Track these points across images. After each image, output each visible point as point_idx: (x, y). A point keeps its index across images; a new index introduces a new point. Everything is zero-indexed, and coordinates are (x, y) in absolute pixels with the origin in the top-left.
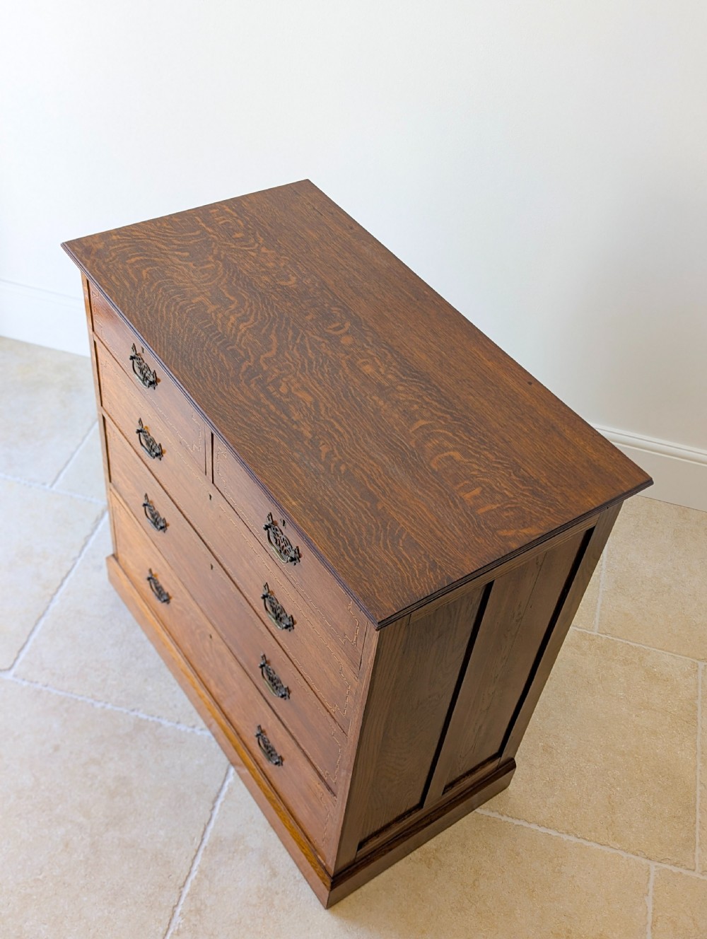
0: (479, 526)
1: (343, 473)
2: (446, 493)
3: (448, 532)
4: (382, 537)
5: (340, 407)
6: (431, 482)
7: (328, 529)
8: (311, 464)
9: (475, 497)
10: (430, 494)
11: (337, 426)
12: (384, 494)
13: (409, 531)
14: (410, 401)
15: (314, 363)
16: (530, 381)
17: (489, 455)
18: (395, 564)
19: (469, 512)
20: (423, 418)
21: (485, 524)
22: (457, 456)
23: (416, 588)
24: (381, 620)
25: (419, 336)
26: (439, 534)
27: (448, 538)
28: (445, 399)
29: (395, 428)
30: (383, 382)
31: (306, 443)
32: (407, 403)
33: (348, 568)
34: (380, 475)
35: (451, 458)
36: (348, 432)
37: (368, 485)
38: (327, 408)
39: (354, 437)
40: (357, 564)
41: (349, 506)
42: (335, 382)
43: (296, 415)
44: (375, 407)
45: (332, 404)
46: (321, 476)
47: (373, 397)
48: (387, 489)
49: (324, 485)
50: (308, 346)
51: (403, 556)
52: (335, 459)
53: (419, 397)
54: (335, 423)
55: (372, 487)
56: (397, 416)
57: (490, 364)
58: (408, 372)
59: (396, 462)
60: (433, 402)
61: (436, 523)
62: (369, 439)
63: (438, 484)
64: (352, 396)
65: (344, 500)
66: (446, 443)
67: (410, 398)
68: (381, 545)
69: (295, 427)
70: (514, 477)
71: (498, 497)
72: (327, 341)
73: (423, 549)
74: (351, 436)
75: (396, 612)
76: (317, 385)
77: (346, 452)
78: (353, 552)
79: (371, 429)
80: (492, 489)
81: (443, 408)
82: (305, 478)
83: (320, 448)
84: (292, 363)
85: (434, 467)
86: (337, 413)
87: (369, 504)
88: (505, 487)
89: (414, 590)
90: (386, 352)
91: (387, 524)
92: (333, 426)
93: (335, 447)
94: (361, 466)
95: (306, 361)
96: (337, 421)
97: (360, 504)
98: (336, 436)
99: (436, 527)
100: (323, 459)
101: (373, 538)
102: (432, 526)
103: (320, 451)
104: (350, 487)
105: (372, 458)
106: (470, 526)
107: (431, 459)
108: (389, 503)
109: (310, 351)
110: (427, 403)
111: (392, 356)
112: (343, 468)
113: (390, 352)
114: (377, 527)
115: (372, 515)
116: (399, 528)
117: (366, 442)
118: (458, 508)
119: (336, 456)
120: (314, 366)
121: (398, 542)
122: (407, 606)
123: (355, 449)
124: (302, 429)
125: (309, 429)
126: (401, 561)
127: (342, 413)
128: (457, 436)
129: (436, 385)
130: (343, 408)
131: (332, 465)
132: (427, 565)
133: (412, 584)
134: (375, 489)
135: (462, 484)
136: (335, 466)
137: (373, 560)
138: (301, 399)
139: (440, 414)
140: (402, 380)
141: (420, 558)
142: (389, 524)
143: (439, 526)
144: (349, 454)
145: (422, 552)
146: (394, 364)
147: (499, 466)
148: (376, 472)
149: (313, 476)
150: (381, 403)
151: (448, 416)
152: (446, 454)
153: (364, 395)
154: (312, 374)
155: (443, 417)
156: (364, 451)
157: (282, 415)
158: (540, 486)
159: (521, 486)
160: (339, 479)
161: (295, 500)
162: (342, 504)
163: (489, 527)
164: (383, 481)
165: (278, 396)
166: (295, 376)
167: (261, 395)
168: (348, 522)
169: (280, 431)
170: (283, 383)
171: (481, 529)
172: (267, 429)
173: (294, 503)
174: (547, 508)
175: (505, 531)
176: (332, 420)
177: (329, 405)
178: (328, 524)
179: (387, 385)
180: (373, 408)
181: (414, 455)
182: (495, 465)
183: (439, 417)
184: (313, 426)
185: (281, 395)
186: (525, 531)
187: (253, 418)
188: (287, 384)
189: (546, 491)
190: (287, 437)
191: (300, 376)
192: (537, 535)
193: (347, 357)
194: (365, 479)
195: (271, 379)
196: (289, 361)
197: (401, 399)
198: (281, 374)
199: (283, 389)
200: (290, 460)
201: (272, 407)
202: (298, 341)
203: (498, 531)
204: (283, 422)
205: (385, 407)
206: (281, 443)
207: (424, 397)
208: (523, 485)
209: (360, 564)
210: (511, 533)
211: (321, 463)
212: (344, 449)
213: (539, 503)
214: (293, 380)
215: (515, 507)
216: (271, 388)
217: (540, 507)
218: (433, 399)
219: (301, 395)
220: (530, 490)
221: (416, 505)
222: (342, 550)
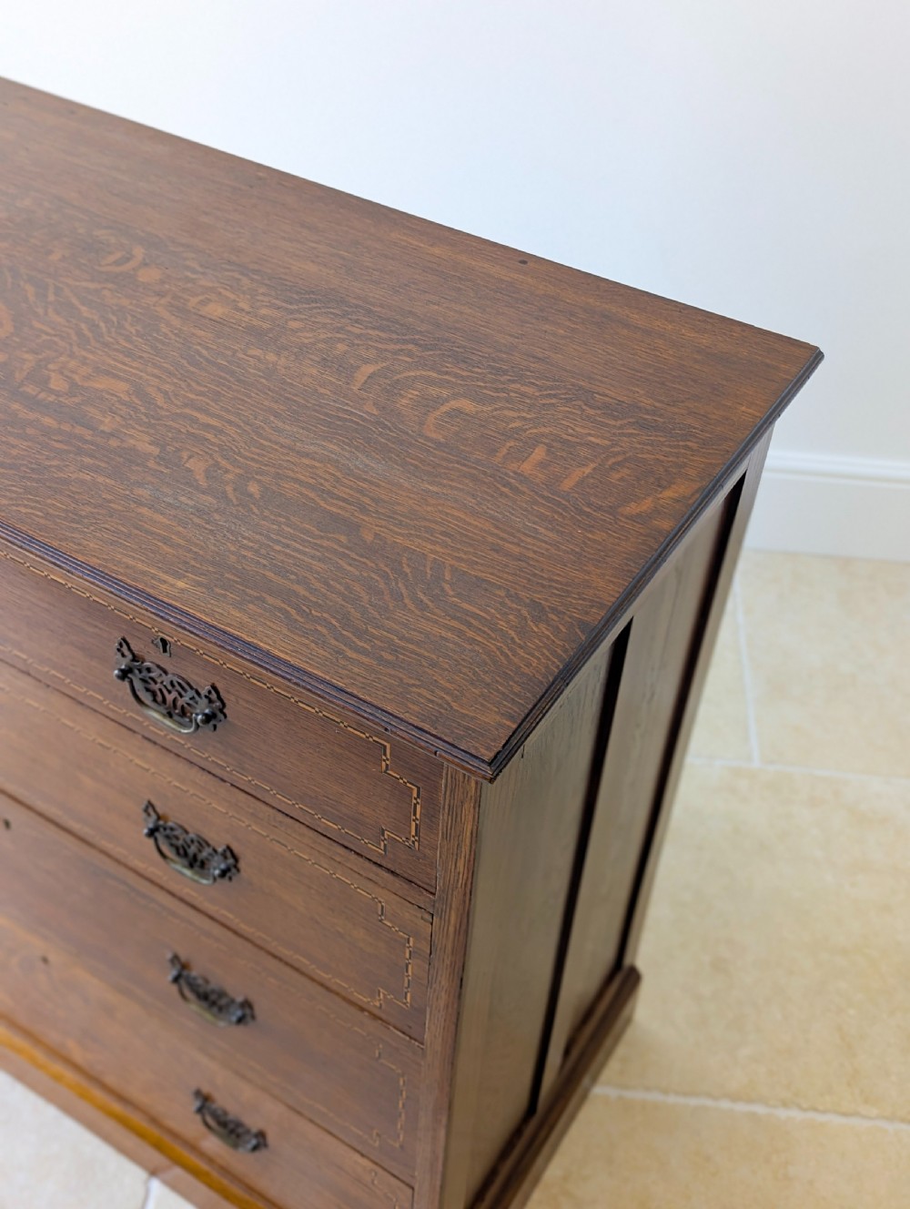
0: (581, 512)
1: (258, 496)
2: (485, 473)
3: (529, 540)
4: (404, 591)
5: (193, 384)
6: (444, 464)
7: (280, 610)
8: (183, 499)
9: (542, 465)
10: (454, 484)
11: (203, 418)
12: (363, 509)
13: (453, 562)
14: (324, 341)
15: (102, 325)
16: (521, 259)
17: (524, 389)
18: (460, 633)
19: (546, 493)
20: (366, 361)
21: (589, 505)
22: (467, 405)
23: (529, 665)
24: (492, 755)
25: (284, 238)
26: (516, 550)
27: (535, 552)
28: (388, 320)
29: (322, 390)
30: (255, 322)
31: (151, 464)
32: (320, 345)
33: (364, 673)
34: (338, 480)
35: (459, 411)
36: (230, 422)
37: (322, 503)
38: (166, 393)
39: (247, 428)
40: (380, 659)
41: (305, 554)
42: (160, 346)
43: (107, 421)
44: (262, 367)
45: (175, 384)
46: (217, 517)
47: (251, 352)
48: (367, 500)
49: (229, 530)
50: (75, 301)
51: (467, 613)
52: (230, 476)
53: (338, 330)
54: (196, 414)
55: (332, 505)
56: (314, 372)
57: (437, 251)
58: (295, 296)
59: (357, 448)
60: (370, 332)
61: (496, 531)
62: (280, 424)
63: (458, 463)
64: (207, 360)
65: (288, 546)
66: (434, 391)
67: (322, 336)
68: (412, 606)
69: (114, 443)
70: (592, 412)
71: (584, 452)
72: (110, 286)
73: (500, 588)
74: (239, 427)
75: (515, 726)
76: (127, 360)
77: (246, 458)
78: (360, 640)
79: (275, 406)
80: (565, 442)
81: (394, 336)
82: (181, 529)
83: (187, 465)
84: (55, 335)
85: (433, 436)
86: (193, 396)
87: (343, 539)
88: (587, 431)
89: (526, 670)
90: (237, 275)
91: (400, 563)
92: (194, 421)
93: (215, 455)
94: (291, 474)
95: (83, 326)
96: (199, 409)
97: (325, 543)
98: (209, 436)
99: (502, 539)
100: (203, 483)
101: (387, 597)
102: (490, 539)
103: (189, 470)
104: (288, 519)
105: (307, 455)
106: (564, 517)
107: (421, 424)
108: (383, 523)
109: (83, 309)
110: (359, 336)
111: (252, 280)
112: (253, 488)
113: (242, 274)
114: (385, 576)
115: (362, 556)
116: (429, 563)
117: (276, 429)
118: (524, 493)
119: (227, 471)
120: (104, 330)
121: (443, 590)
122: (530, 707)
123: (262, 447)
124: (132, 441)
125: (147, 438)
126: (470, 625)
127: (201, 394)
128: (447, 373)
129: (360, 303)
130: (198, 383)
131: (229, 489)
132: (524, 612)
133: (516, 660)
134: (340, 507)
135: (505, 451)
136: (235, 490)
137: (409, 641)
138: (102, 391)
139: (391, 347)
140: (292, 312)
141: (502, 604)
142: (404, 560)
143: (505, 536)
144: (253, 459)
145: (502, 593)
146: (261, 291)
147: (554, 401)
148: (327, 477)
149: (196, 520)
150: (271, 357)
151: (410, 346)
152: (444, 409)
153: (229, 353)
154: (106, 345)
155: (402, 350)
156: (282, 446)
157: (79, 430)
158: (647, 413)
159: (613, 422)
160: (256, 510)
161: (180, 577)
162: (286, 554)
163: (600, 508)
164: (351, 488)
165: (52, 398)
166: (72, 355)
167: (15, 406)
168: (318, 585)
169: (87, 460)
170: (53, 374)
171: (588, 515)
172: (55, 463)
173: (181, 584)
174: (681, 443)
175: (633, 505)
176: (187, 411)
177: (167, 387)
178: (278, 603)
179: (266, 326)
180: (259, 370)
181: (385, 427)
182: (544, 402)
183: (395, 353)
184: (152, 431)
185: (58, 394)
186: (668, 493)
187: (14, 452)
188: (62, 373)
189: (661, 416)
190: (103, 465)
191: (84, 353)
192: (693, 495)
193: (163, 301)
194: (312, 495)
195: (25, 373)
196: (47, 334)
197: (306, 341)
198: (41, 360)
199: (57, 383)
200: (133, 505)
201: (47, 421)
202: (51, 298)
203: (620, 510)
204: (86, 442)
205: (283, 361)
206: (100, 479)
207: (350, 328)
208: (616, 418)
209: (386, 656)
210: (647, 505)
211: (203, 493)
212: (239, 454)
213: (661, 439)
214: (72, 364)
215: (626, 460)
216: (30, 389)
217: (670, 446)
218: (366, 328)
219: (102, 384)
220: (634, 423)
221: (440, 512)
222: (334, 642)
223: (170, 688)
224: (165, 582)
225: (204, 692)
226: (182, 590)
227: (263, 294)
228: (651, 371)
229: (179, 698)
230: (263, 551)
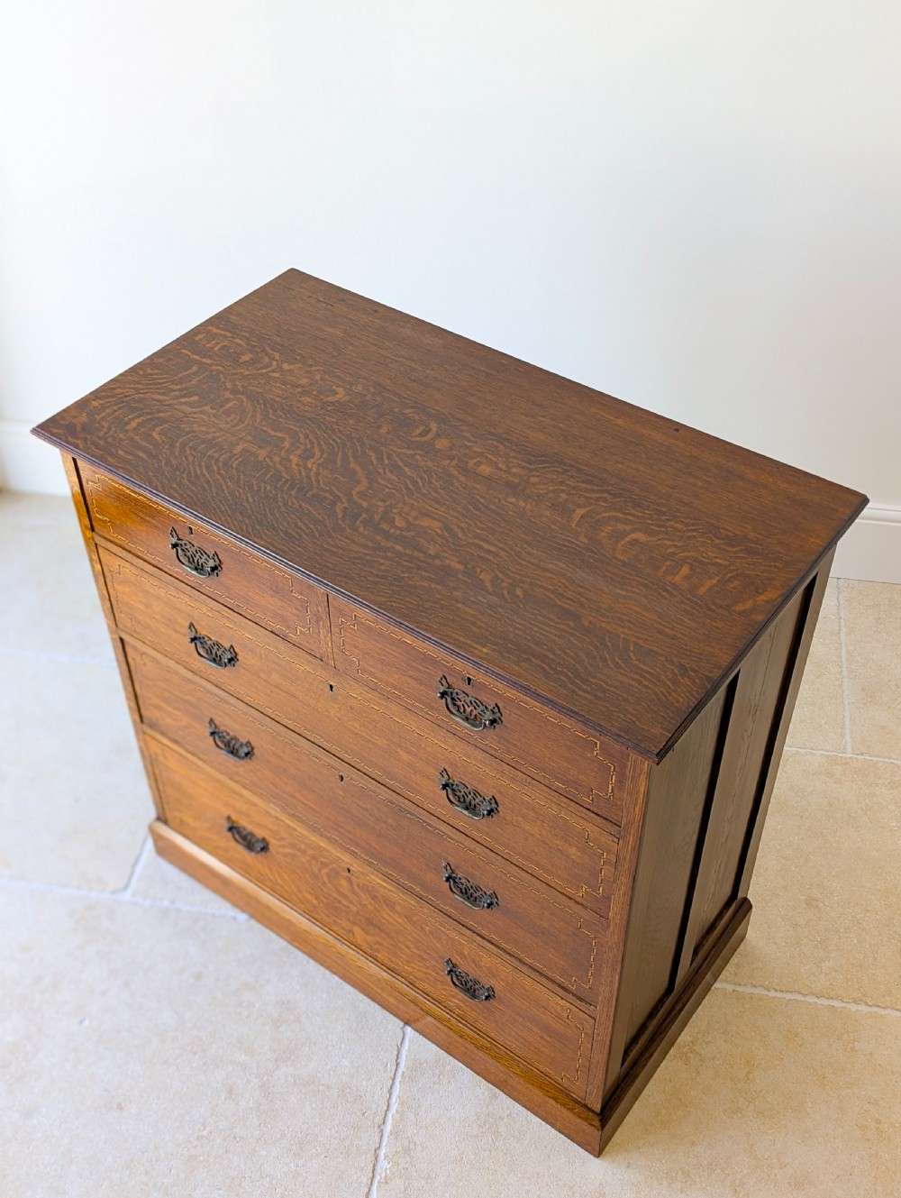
0: (709, 609)
1: (522, 597)
2: (652, 582)
3: (679, 626)
4: (607, 656)
5: (478, 523)
6: (628, 576)
7: (540, 666)
8: (480, 598)
9: (687, 578)
10: (634, 590)
11: (486, 546)
12: (582, 606)
13: (634, 639)
14: (553, 492)
15: (419, 480)
16: (675, 428)
17: (677, 525)
18: (640, 682)
19: (689, 596)
20: (579, 506)
21: (714, 604)
22: (641, 536)
23: (678, 702)
24: (658, 750)
25: (522, 414)
26: (671, 632)
27: (682, 634)
28: (591, 475)
29: (553, 527)
30: (511, 479)
31: (460, 576)
32: (551, 495)
33: (589, 704)
34: (566, 587)
35: (635, 541)
36: (502, 549)
37: (558, 602)
38: (462, 529)
39: (512, 553)
40: (596, 696)
41: (551, 633)
42: (455, 496)
43: (431, 547)
44: (517, 510)
45: (466, 523)
46: (500, 609)
47: (509, 500)
48: (583, 599)
49: (508, 618)
50: (400, 464)
51: (642, 670)
52: (504, 584)
53: (561, 483)
54: (481, 543)
55: (564, 603)
56: (548, 513)
57: (620, 422)
58: (533, 459)
59: (576, 566)
60: (580, 484)
61: (660, 621)
62: (531, 550)
63: (636, 575)
64: (485, 506)
65: (541, 628)
66: (620, 527)
67: (551, 488)
68: (612, 665)
69: (437, 562)
70: (717, 541)
71: (713, 569)
72: (420, 452)
73: (662, 656)
74: (507, 552)
75: (670, 735)
76: (437, 506)
77: (513, 572)
78: (585, 684)
79: (526, 537)
80: (701, 562)
81: (595, 488)
82: (481, 617)
83: (481, 577)
84: (393, 489)
85: (621, 557)
86: (478, 531)
87: (571, 624)
88: (714, 555)
89: (676, 704)
90: (495, 443)
91: (605, 640)
92: (481, 548)
93: (496, 571)
94: (539, 583)
95: (408, 482)
96: (484, 540)
97: (562, 626)
98: (490, 558)
99: (664, 626)
100: (490, 589)
101: (598, 660)
102: (656, 625)
103: (481, 580)
104: (539, 611)
105: (547, 570)
106: (700, 612)
107: (614, 550)
108: (594, 614)
109: (406, 469)
110: (574, 488)
111: (505, 446)
112: (519, 592)
113: (499, 442)
114: (596, 647)
115: (583, 635)
116: (621, 640)
117: (529, 553)
118: (675, 596)
119: (503, 581)
120: (421, 484)
121: (629, 656)
122: (679, 725)
123: (521, 565)
124: (447, 561)
125: (456, 559)
126: (645, 677)
127: (483, 529)
128: (629, 514)
129: (573, 463)
130: (481, 522)
131: (505, 592)
132: (676, 671)
133: (670, 698)
134: (570, 605)
135: (664, 568)
136: (509, 593)
137: (612, 686)
138: (426, 527)
139: (594, 495)
140: (531, 470)
141: (664, 665)
142: (607, 638)
143: (665, 623)
144: (517, 573)
145: (663, 659)
146: (512, 455)
147: (695, 534)
148: (560, 585)
149: (489, 612)
150: (522, 504)
151: (606, 495)
152: (627, 539)
153: (496, 501)
154: (423, 495)
155: (600, 498)
156: (533, 564)
157: (416, 554)
158: (753, 542)
159: (730, 549)
160: (521, 606)
161: (484, 646)
162: (541, 633)
163: (721, 606)
164: (574, 592)
165: (398, 532)
166: (405, 503)
167: (378, 538)
168: (559, 652)
169: (424, 573)
170: (396, 516)
171: (714, 611)
172: (406, 575)
173: (485, 650)
174: (773, 564)
175: (741, 604)
176: (476, 541)
177: (463, 525)
178: (538, 662)
179: (517, 481)
180: (515, 512)
181: (593, 552)
182: (689, 534)
183: (598, 499)
184: (458, 554)
185: (401, 529)
186: (762, 597)
187: (383, 567)
188: (401, 515)
189: (761, 545)
190: (434, 577)
191: (411, 501)
192: (777, 598)
193: (453, 463)
194: (552, 596)
195: (380, 516)
196: (388, 488)
197: (542, 492)
198: (387, 506)
199: (400, 523)
200: (453, 602)
202: (386, 462)
203: (733, 608)
204: (422, 561)
205: (529, 507)
206: (433, 586)
207: (567, 482)
208: (733, 546)
209: (599, 694)
210: (749, 604)
211: (491, 594)
212: (509, 570)
213: (761, 561)
214: (406, 509)
215: (738, 575)
216: (385, 526)
217: (765, 566)
218: (578, 482)
219: (425, 522)
220: (743, 550)
221: (626, 608)
222: (571, 686)
223: (469, 704)
224: (477, 649)
226: (487, 654)
227: (513, 457)
228: (756, 512)
229: (474, 710)
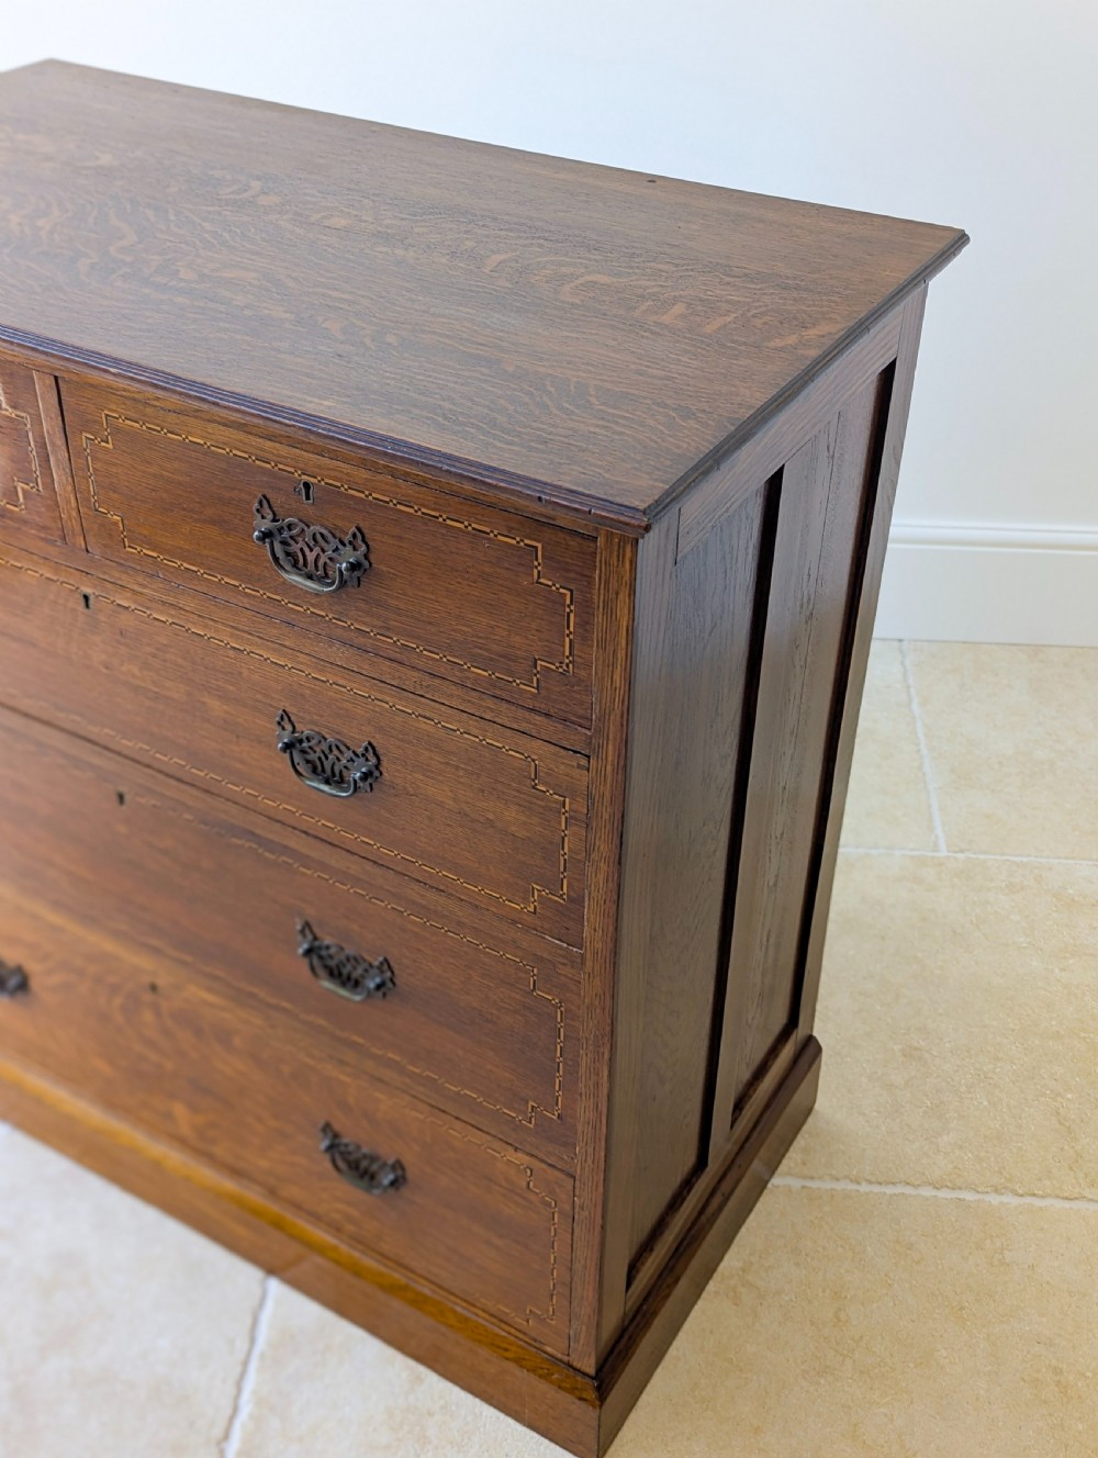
0: (724, 346)
1: (396, 345)
2: (624, 323)
3: (674, 366)
4: (548, 402)
5: (321, 271)
6: (582, 318)
7: (428, 417)
8: (321, 348)
9: (682, 316)
10: (592, 331)
11: (334, 294)
12: (503, 351)
13: (596, 382)
14: (452, 240)
15: (226, 234)
17: (662, 266)
18: (608, 429)
19: (689, 336)
20: (496, 252)
21: (732, 342)
22: (600, 278)
24: (646, 505)
26: (661, 373)
27: (681, 374)
28: (515, 224)
29: (453, 273)
30: (380, 229)
31: (287, 326)
32: (448, 243)
33: (516, 457)
34: (476, 332)
35: (592, 283)
36: (363, 296)
37: (461, 348)
38: (295, 279)
39: (380, 299)
40: (529, 447)
41: (448, 380)
42: (286, 247)
43: (239, 298)
44: (391, 259)
45: (304, 273)
46: (356, 358)
47: (378, 249)
48: (506, 346)
49: (370, 367)
50: (196, 219)
51: (613, 415)
52: (367, 332)
53: (466, 232)
54: (328, 292)
55: (472, 348)
56: (444, 260)
58: (419, 211)
59: (492, 310)
60: (497, 232)
61: (640, 362)
62: (412, 296)
63: (595, 317)
64: (334, 255)
65: (430, 377)
66: (567, 270)
67: (450, 237)
69: (248, 312)
71: (724, 307)
72: (230, 208)
73: (645, 398)
74: (373, 300)
76: (254, 257)
77: (382, 319)
78: (509, 435)
79: (407, 285)
80: (704, 301)
81: (523, 235)
82: (322, 367)
83: (324, 326)
84: (180, 243)
85: (569, 300)
86: (323, 280)
87: (483, 369)
88: (725, 293)
90: (358, 198)
91: (544, 385)
92: (327, 296)
93: (350, 318)
94: (428, 329)
95: (208, 236)
96: (331, 289)
97: (466, 373)
98: (342, 306)
99: (646, 366)
100: (340, 337)
101: (533, 407)
102: (633, 367)
103: (326, 329)
104: (428, 358)
105: (441, 316)
106: (708, 351)
107: (557, 293)
108: (524, 359)
109: (206, 224)
110: (487, 236)
111: (374, 201)
112: (391, 339)
113: (362, 197)
114: (529, 393)
115: (504, 381)
116: (573, 385)
117: (410, 300)
118: (663, 335)
119: (364, 329)
120: (228, 238)
121: (588, 401)
123: (397, 312)
124: (264, 311)
125: (281, 309)
126: (617, 423)
127: (332, 278)
128: (579, 258)
129: (486, 214)
130: (328, 272)
131: (368, 341)
132: (672, 414)
134: (480, 350)
135: (643, 308)
136: (373, 340)
137: (558, 435)
138: (232, 278)
139: (521, 242)
140: (417, 221)
141: (649, 409)
142: (548, 383)
143: (650, 364)
144: (389, 320)
145: (647, 401)
146: (383, 208)
149: (337, 361)
150: (400, 252)
151: (540, 241)
152: (579, 282)
153: (357, 250)
154: (232, 247)
155: (531, 244)
156: (416, 310)
157: (212, 305)
160: (395, 355)
161: (325, 398)
162: (429, 382)
163: (744, 344)
164: (489, 336)
165: (183, 284)
166: (198, 255)
167: (146, 291)
168: (461, 400)
169: (223, 325)
170: (181, 269)
171: (733, 348)
172: (192, 327)
173: (326, 403)
174: (824, 298)
175: (777, 340)
176: (319, 290)
177: (297, 275)
178: (424, 413)
179: (391, 231)
180: (389, 261)
181: (520, 295)
182: (681, 274)
183: (525, 246)
184: (285, 304)
185: (188, 282)
186: (813, 332)
188: (190, 268)
190: (239, 327)
191: (210, 254)
192: (839, 331)
193: (285, 217)
194: (448, 341)
195: (153, 269)
196: (172, 242)
197: (433, 240)
198: (168, 260)
199: (186, 274)
200: (274, 353)
201: (179, 300)
202: (172, 217)
203: (764, 344)
204: (221, 312)
205: (411, 254)
206: (239, 337)
207: (476, 231)
209: (535, 445)
210: (792, 340)
211: (342, 343)
212: (374, 316)
214: (199, 261)
215: (768, 311)
216: (160, 279)
217: (812, 301)
218: (495, 230)
219: (232, 274)
220: (774, 286)
221: (580, 350)
223: (312, 543)
224: (312, 402)
225: (347, 539)
226: (331, 407)
227: (386, 210)
229: (321, 554)
230: (406, 380)
